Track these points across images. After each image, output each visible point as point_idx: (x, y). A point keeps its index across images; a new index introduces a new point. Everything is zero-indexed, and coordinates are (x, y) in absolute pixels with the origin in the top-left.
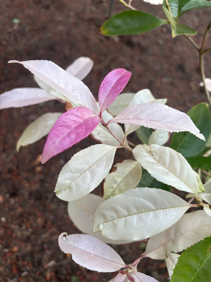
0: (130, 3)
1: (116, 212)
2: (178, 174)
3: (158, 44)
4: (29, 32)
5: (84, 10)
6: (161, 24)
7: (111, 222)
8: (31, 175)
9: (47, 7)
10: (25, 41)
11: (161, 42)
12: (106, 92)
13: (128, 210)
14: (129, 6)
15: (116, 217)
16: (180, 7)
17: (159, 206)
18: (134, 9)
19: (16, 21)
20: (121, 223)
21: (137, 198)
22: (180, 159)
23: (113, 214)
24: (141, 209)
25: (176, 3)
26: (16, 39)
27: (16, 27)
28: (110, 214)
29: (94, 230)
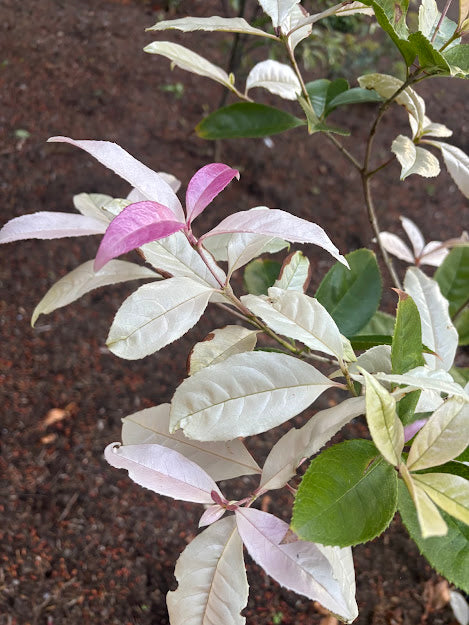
0: (246, 92)
1: (210, 393)
2: (311, 328)
3: (310, 193)
4: (47, 157)
5: (165, 123)
6: (296, 126)
7: (200, 414)
8: (28, 454)
9: (90, 113)
10: (38, 174)
11: (316, 190)
12: (198, 191)
13: (229, 388)
14: (246, 97)
15: (209, 404)
16: (327, 102)
17: (283, 383)
18: (252, 101)
19: (22, 134)
20: (217, 413)
21: (244, 368)
22: (315, 308)
23: (206, 399)
24: (252, 388)
25: (322, 96)
26: (19, 169)
27: (20, 147)
28: (199, 397)
29: (171, 431)
